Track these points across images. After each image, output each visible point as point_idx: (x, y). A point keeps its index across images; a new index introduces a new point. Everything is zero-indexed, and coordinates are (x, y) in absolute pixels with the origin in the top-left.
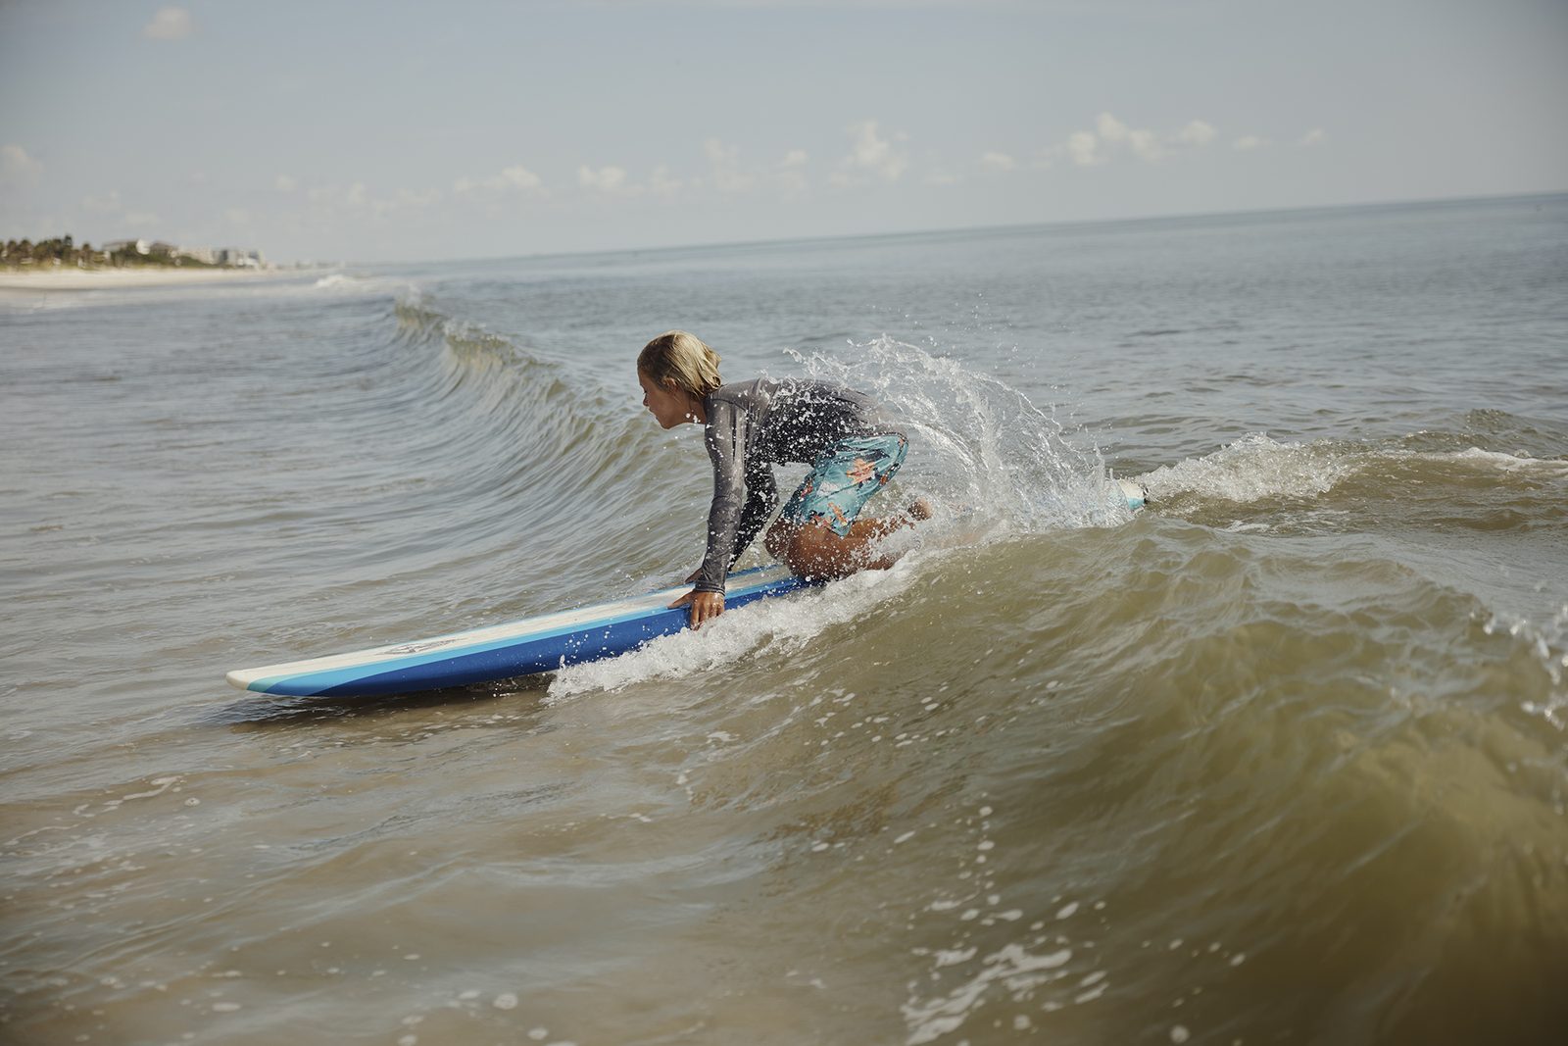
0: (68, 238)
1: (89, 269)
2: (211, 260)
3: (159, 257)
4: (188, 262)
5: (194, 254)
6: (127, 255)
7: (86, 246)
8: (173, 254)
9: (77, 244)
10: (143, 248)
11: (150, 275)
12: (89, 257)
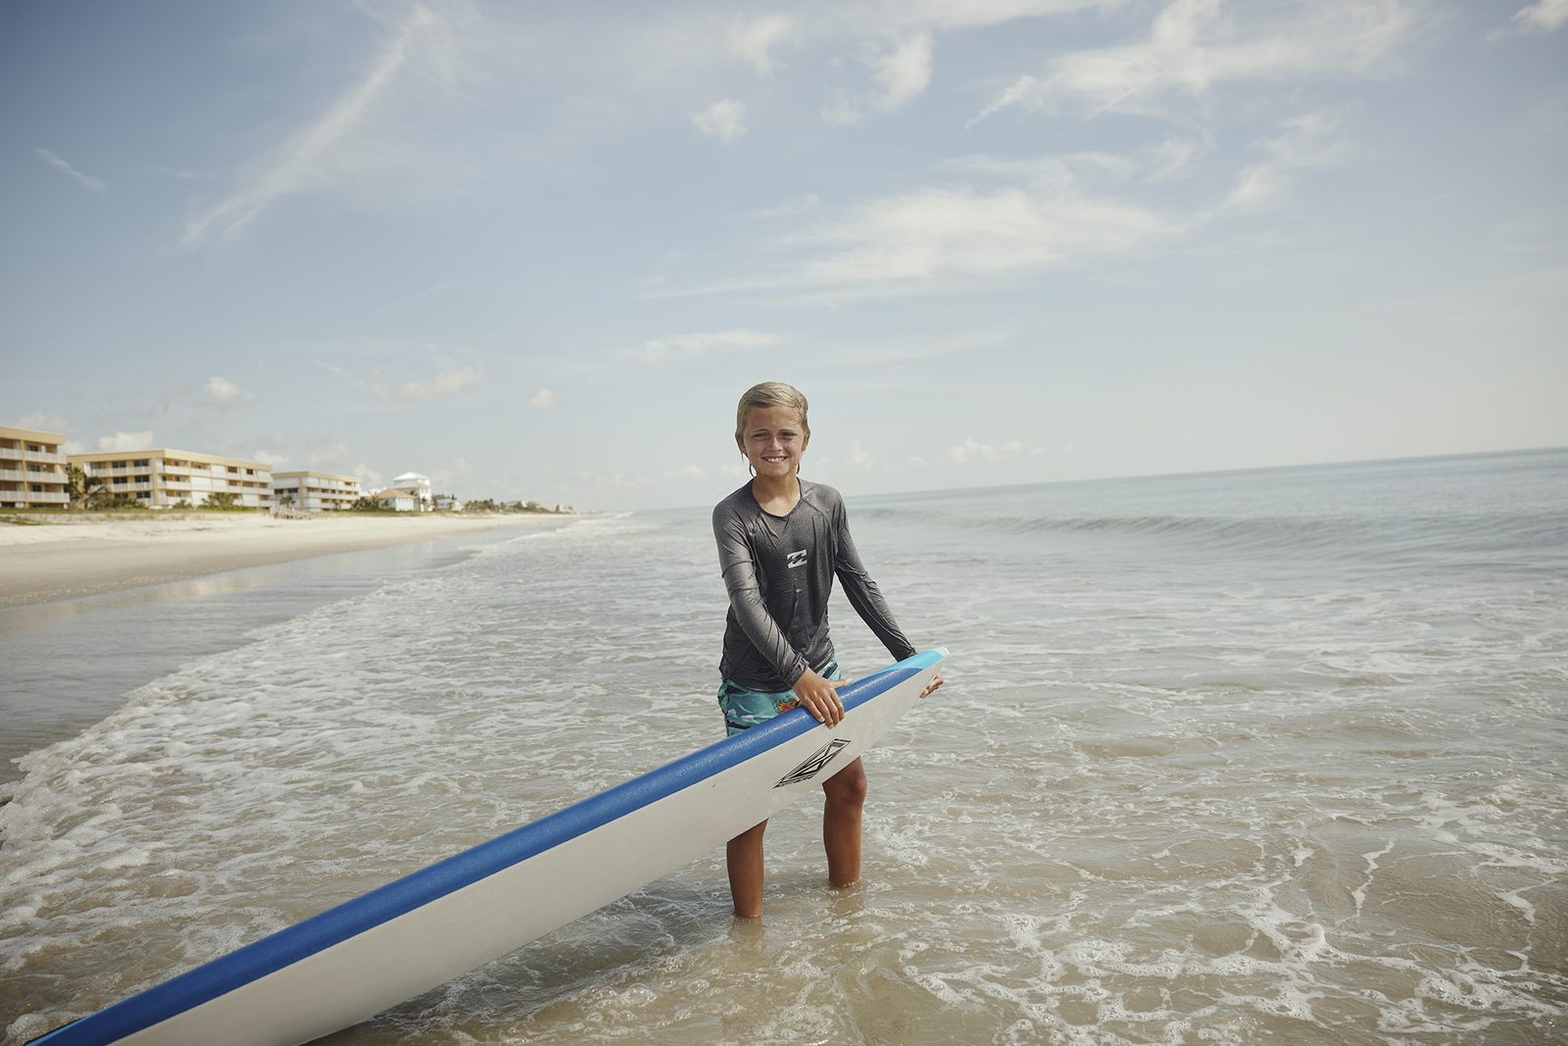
0: (491, 500)
1: (504, 514)
2: (551, 510)
3: (531, 508)
4: (544, 511)
5: (545, 506)
6: (518, 508)
7: (502, 504)
8: (538, 507)
9: (496, 502)
10: (524, 505)
11: (529, 516)
12: (503, 508)
